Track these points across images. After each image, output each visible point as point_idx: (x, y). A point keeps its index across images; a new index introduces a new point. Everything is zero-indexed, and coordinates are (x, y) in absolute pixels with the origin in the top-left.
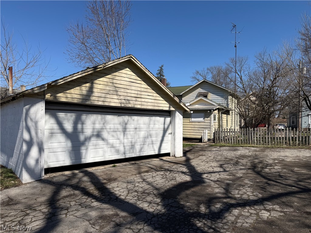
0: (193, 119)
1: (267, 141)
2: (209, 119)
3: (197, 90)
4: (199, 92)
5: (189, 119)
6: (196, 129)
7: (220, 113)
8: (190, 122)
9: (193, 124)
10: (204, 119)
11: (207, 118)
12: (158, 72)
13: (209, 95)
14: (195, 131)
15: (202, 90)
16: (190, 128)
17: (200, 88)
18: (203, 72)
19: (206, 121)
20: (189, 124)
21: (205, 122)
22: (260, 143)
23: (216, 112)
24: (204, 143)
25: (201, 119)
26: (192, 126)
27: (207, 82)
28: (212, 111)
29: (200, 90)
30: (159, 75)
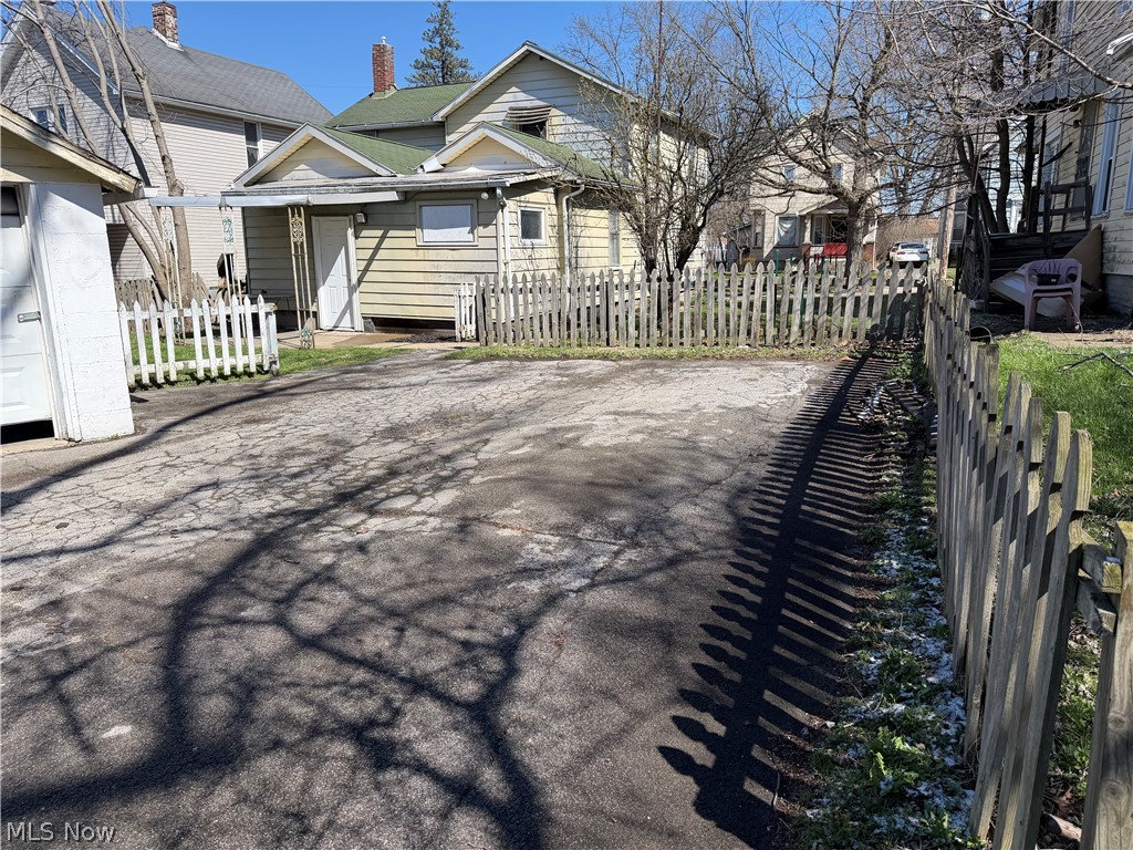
0: (430, 235)
1: (676, 330)
2: (492, 228)
3: (505, 97)
4: (513, 105)
5: (411, 233)
6: (444, 278)
7: (564, 202)
8: (419, 248)
9: (432, 254)
10: (472, 232)
11: (486, 225)
12: (431, 27)
13: (555, 121)
14: (441, 289)
15: (522, 96)
16: (420, 277)
17: (514, 89)
19: (482, 243)
20: (412, 255)
21: (475, 248)
23: (541, 199)
24: (463, 340)
25: (461, 234)
26: (428, 266)
27: (542, 58)
28: (499, 191)
29: (515, 98)
30: (438, 40)
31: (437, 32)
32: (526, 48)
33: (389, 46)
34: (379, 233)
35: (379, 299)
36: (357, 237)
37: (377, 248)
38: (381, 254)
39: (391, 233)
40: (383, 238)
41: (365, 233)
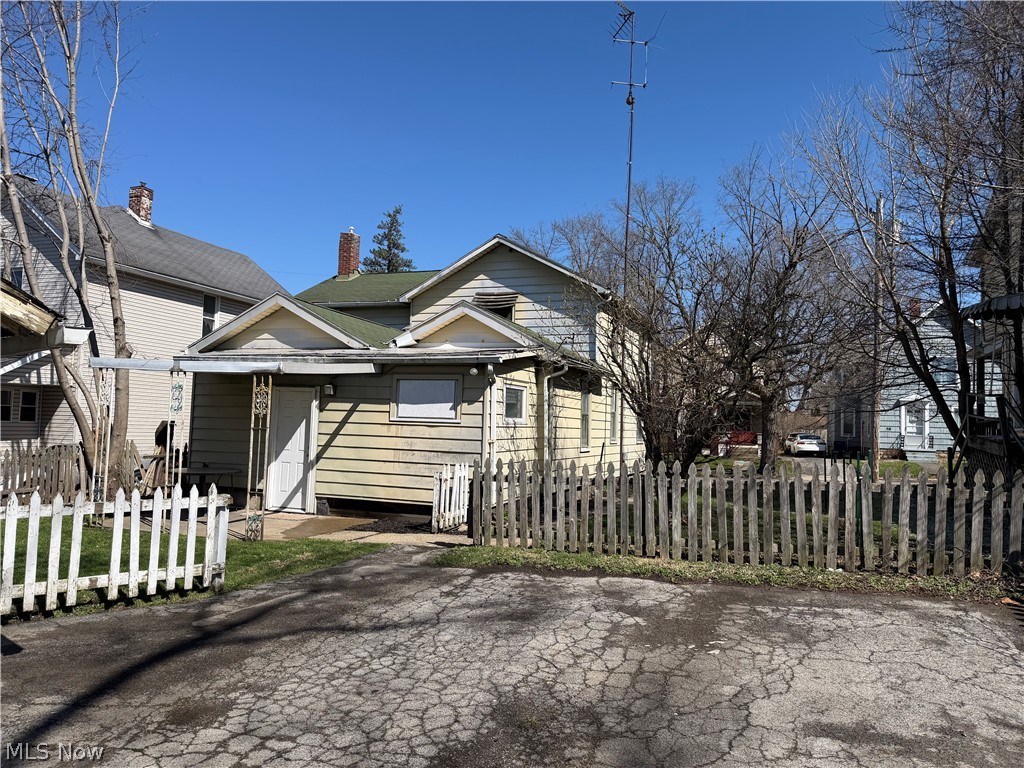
0: (406, 410)
1: (738, 541)
2: (476, 407)
3: (472, 284)
4: (480, 291)
5: (385, 408)
6: (418, 457)
7: (546, 381)
8: (392, 423)
9: (406, 431)
10: (454, 408)
11: (471, 402)
12: (381, 232)
13: (518, 307)
14: (413, 469)
15: (490, 283)
16: (390, 455)
17: (482, 276)
18: (538, 236)
19: (465, 421)
20: (383, 430)
21: (457, 425)
22: (700, 546)
23: (526, 375)
24: (440, 531)
25: (442, 410)
26: (400, 443)
27: (511, 250)
28: (490, 367)
29: (482, 284)
30: (386, 243)
31: (386, 236)
32: (496, 240)
33: (356, 235)
34: (348, 406)
35: (339, 477)
36: (321, 409)
37: (344, 422)
38: (348, 428)
39: (362, 407)
40: (351, 412)
41: (331, 406)
